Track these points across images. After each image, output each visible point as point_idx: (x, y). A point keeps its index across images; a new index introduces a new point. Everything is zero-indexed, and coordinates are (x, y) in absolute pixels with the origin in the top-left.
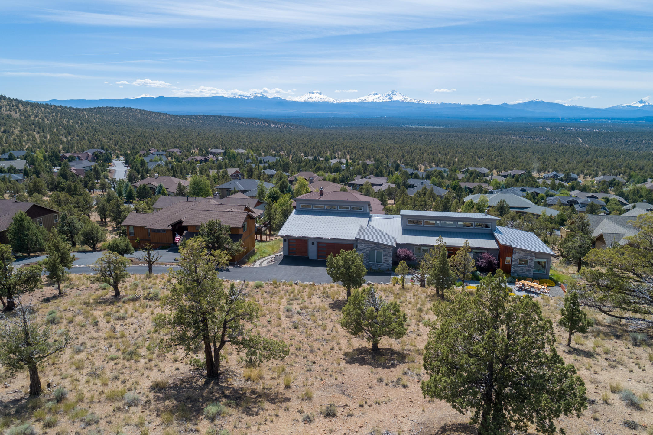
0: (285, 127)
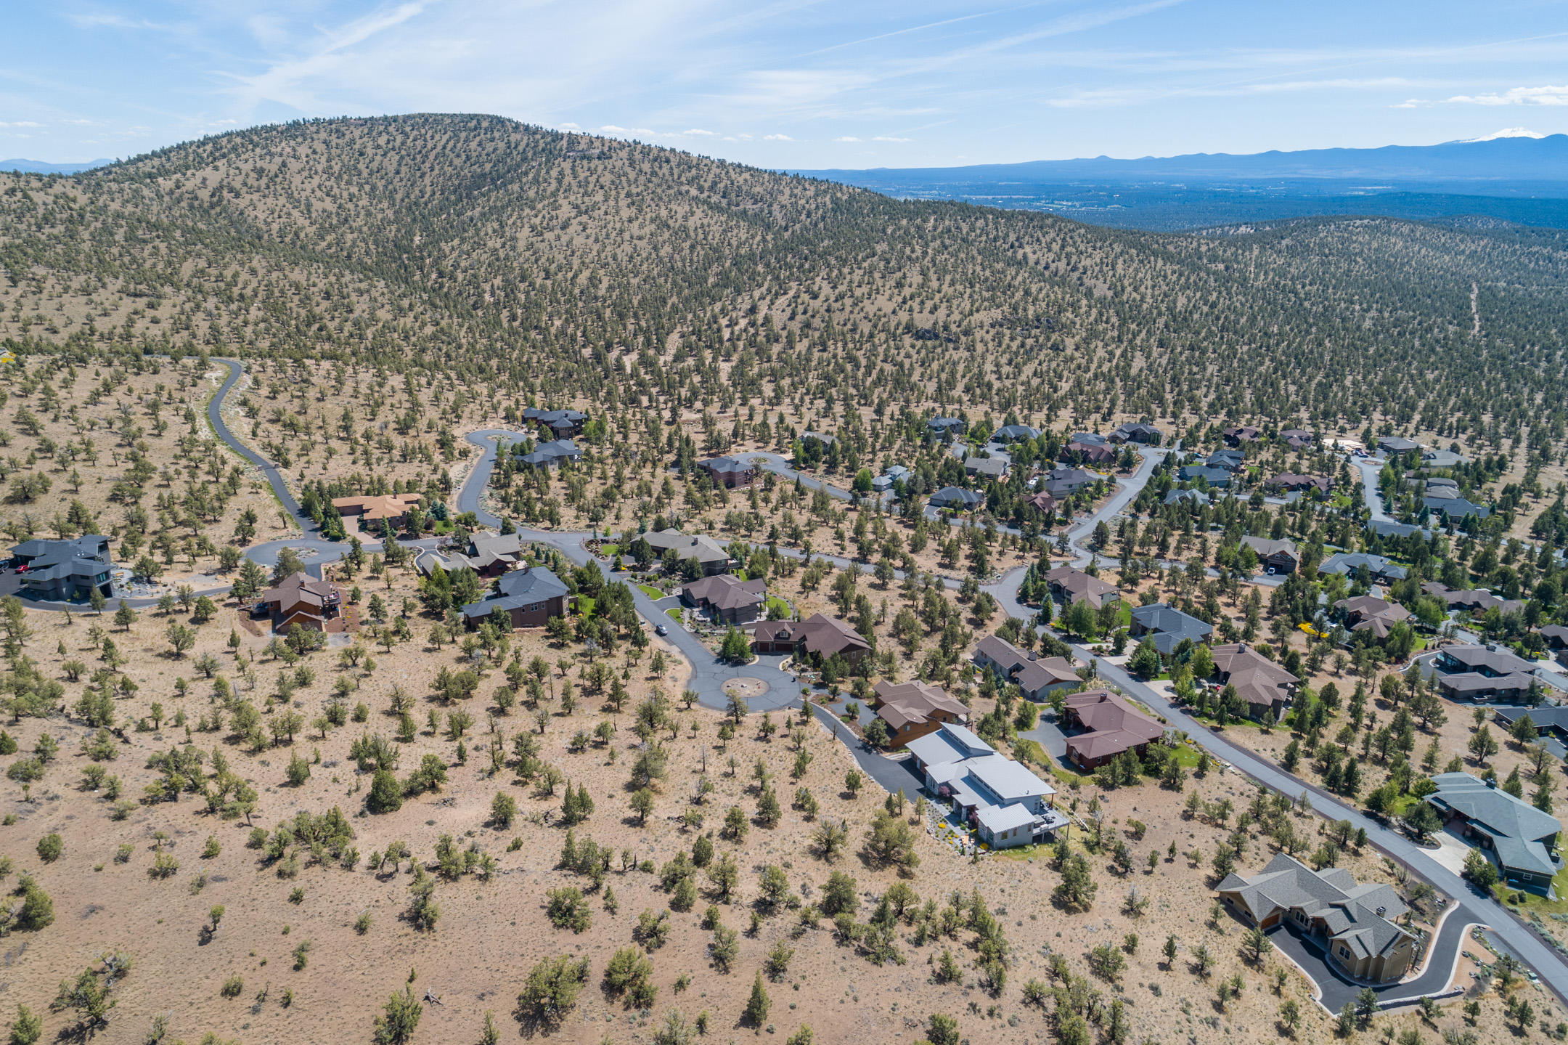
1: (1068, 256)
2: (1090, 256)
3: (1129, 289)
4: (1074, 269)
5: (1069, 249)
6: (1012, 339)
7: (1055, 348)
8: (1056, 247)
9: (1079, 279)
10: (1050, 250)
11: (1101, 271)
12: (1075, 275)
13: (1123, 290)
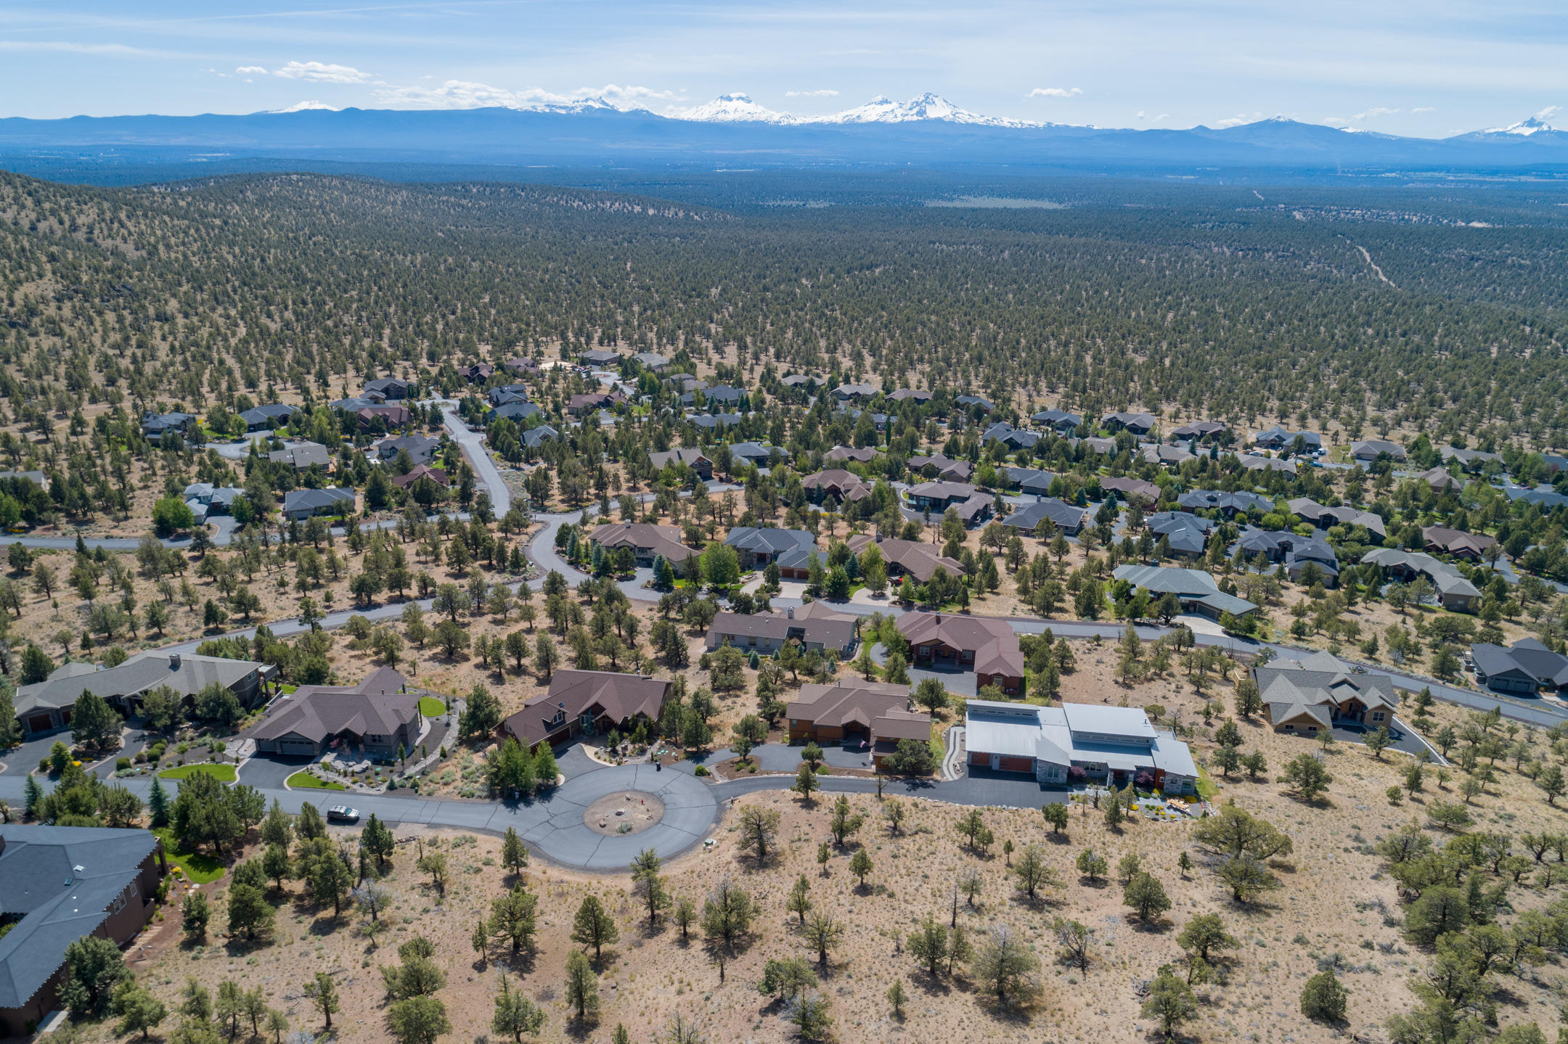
0: (681, 214)
1: (53, 212)
2: (81, 211)
3: (161, 248)
4: (74, 228)
5: (47, 206)
6: (100, 313)
7: (163, 318)
8: (29, 202)
9: (89, 240)
10: (23, 207)
11: (110, 229)
12: (80, 236)
13: (155, 247)
